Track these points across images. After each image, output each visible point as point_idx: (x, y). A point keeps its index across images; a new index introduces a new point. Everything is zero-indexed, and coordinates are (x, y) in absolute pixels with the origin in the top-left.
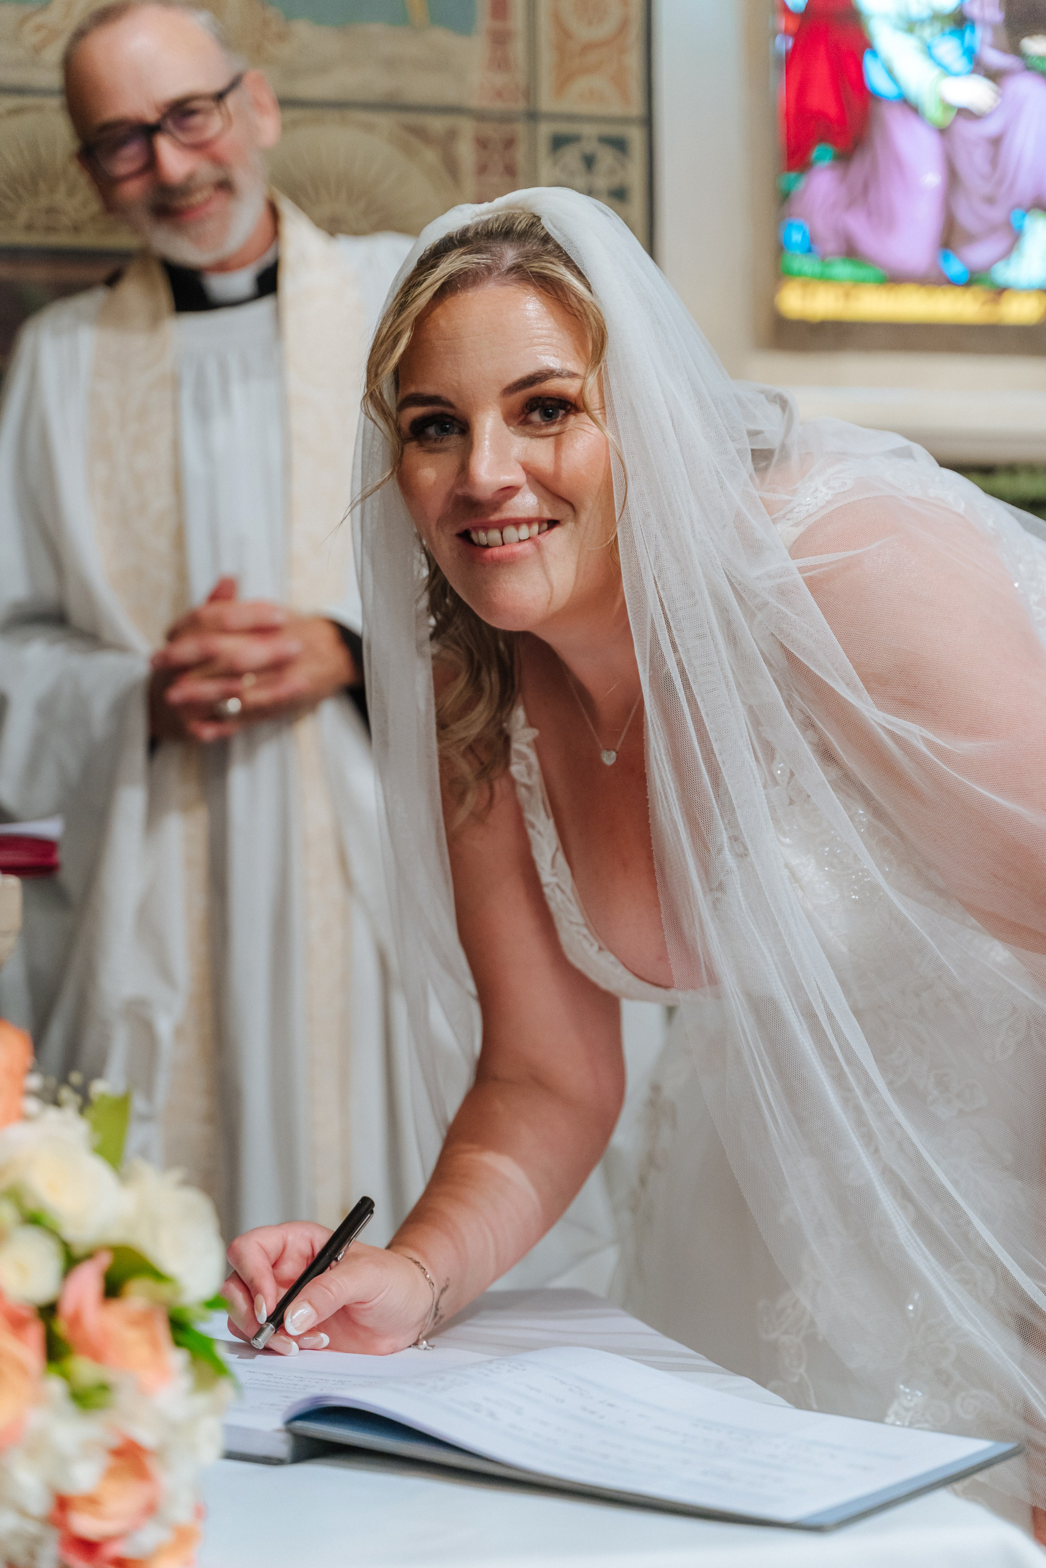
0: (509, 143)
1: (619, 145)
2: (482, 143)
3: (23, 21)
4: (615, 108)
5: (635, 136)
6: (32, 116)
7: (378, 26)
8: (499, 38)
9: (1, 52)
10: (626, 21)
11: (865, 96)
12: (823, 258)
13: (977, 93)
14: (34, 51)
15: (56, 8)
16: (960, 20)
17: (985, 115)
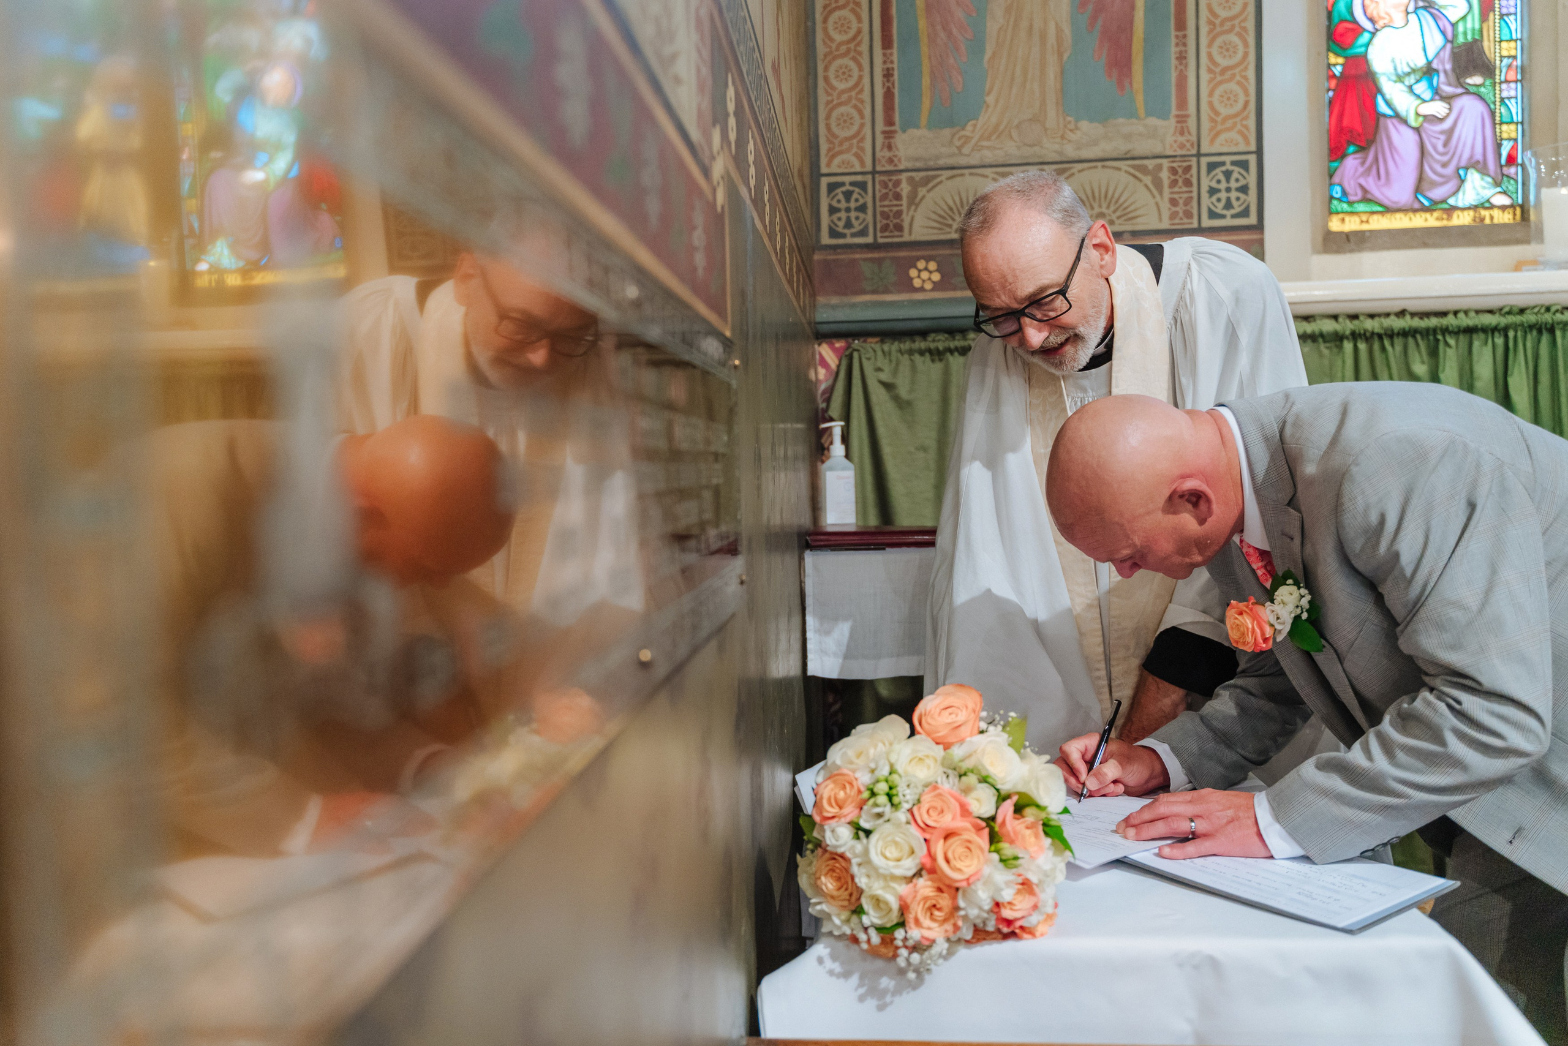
0: (1188, 168)
1: (1244, 165)
2: (1173, 171)
3: (953, 136)
4: (1242, 148)
5: (1252, 159)
6: (959, 179)
7: (1121, 120)
8: (1182, 119)
9: (944, 150)
10: (1246, 103)
11: (1376, 117)
12: (1350, 203)
13: (1438, 108)
14: (959, 148)
15: (969, 127)
16: (1429, 71)
17: (1441, 120)
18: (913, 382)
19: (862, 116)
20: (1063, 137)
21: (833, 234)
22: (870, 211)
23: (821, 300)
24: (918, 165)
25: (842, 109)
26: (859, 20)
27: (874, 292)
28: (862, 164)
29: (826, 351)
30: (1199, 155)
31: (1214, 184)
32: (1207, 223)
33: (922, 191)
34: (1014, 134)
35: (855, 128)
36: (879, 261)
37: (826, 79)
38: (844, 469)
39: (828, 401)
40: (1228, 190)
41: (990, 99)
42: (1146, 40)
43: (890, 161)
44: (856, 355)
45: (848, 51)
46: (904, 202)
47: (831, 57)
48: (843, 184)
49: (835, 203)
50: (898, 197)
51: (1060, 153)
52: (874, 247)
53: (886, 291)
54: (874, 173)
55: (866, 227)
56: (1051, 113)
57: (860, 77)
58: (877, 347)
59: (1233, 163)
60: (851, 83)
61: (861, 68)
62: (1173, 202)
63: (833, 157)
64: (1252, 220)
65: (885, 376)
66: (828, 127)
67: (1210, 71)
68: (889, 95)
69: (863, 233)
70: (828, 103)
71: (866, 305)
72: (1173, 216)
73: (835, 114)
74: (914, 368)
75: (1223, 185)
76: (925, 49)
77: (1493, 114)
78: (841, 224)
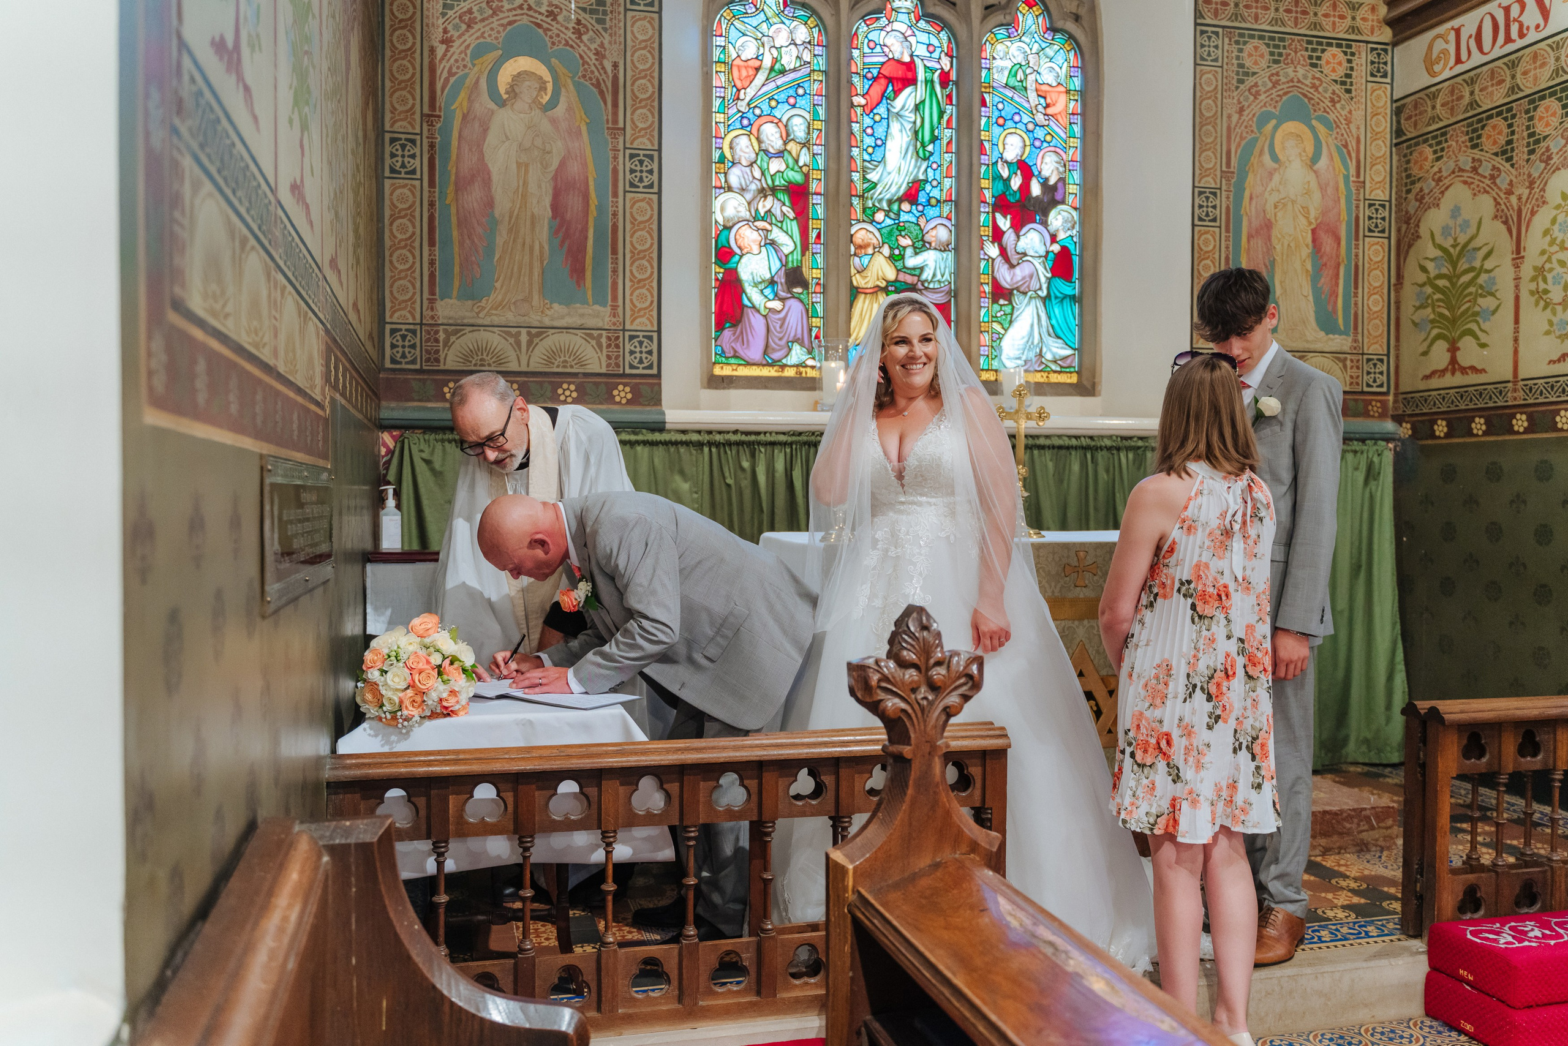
0: (617, 338)
1: (650, 338)
2: (609, 338)
4: (649, 328)
5: (655, 335)
6: (475, 333)
7: (578, 305)
8: (614, 308)
9: (468, 314)
10: (652, 302)
11: (741, 306)
12: (727, 358)
13: (776, 305)
14: (477, 314)
15: (484, 301)
16: (772, 282)
17: (779, 312)
18: (444, 459)
19: (414, 288)
20: (542, 312)
21: (393, 361)
22: (418, 349)
23: (384, 403)
24: (451, 322)
25: (401, 282)
26: (414, 227)
27: (420, 401)
28: (414, 318)
29: (387, 438)
30: (624, 330)
31: (632, 348)
32: (628, 371)
33: (452, 339)
34: (512, 308)
35: (410, 294)
36: (424, 381)
37: (391, 262)
38: (395, 515)
39: (387, 469)
40: (641, 352)
41: (498, 285)
42: (594, 258)
43: (432, 317)
44: (406, 441)
45: (406, 245)
46: (441, 344)
47: (395, 248)
48: (401, 330)
49: (394, 342)
50: (437, 341)
51: (540, 322)
52: (420, 371)
53: (429, 401)
54: (421, 324)
55: (416, 358)
56: (536, 297)
57: (414, 263)
58: (421, 436)
59: (644, 337)
60: (407, 266)
61: (414, 257)
62: (609, 357)
63: (394, 312)
64: (654, 371)
65: (425, 455)
66: (391, 292)
67: (631, 280)
68: (432, 276)
69: (413, 362)
70: (392, 277)
71: (414, 409)
72: (608, 365)
73: (396, 284)
74: (444, 450)
75: (638, 349)
76: (456, 249)
77: (807, 311)
78: (399, 355)
